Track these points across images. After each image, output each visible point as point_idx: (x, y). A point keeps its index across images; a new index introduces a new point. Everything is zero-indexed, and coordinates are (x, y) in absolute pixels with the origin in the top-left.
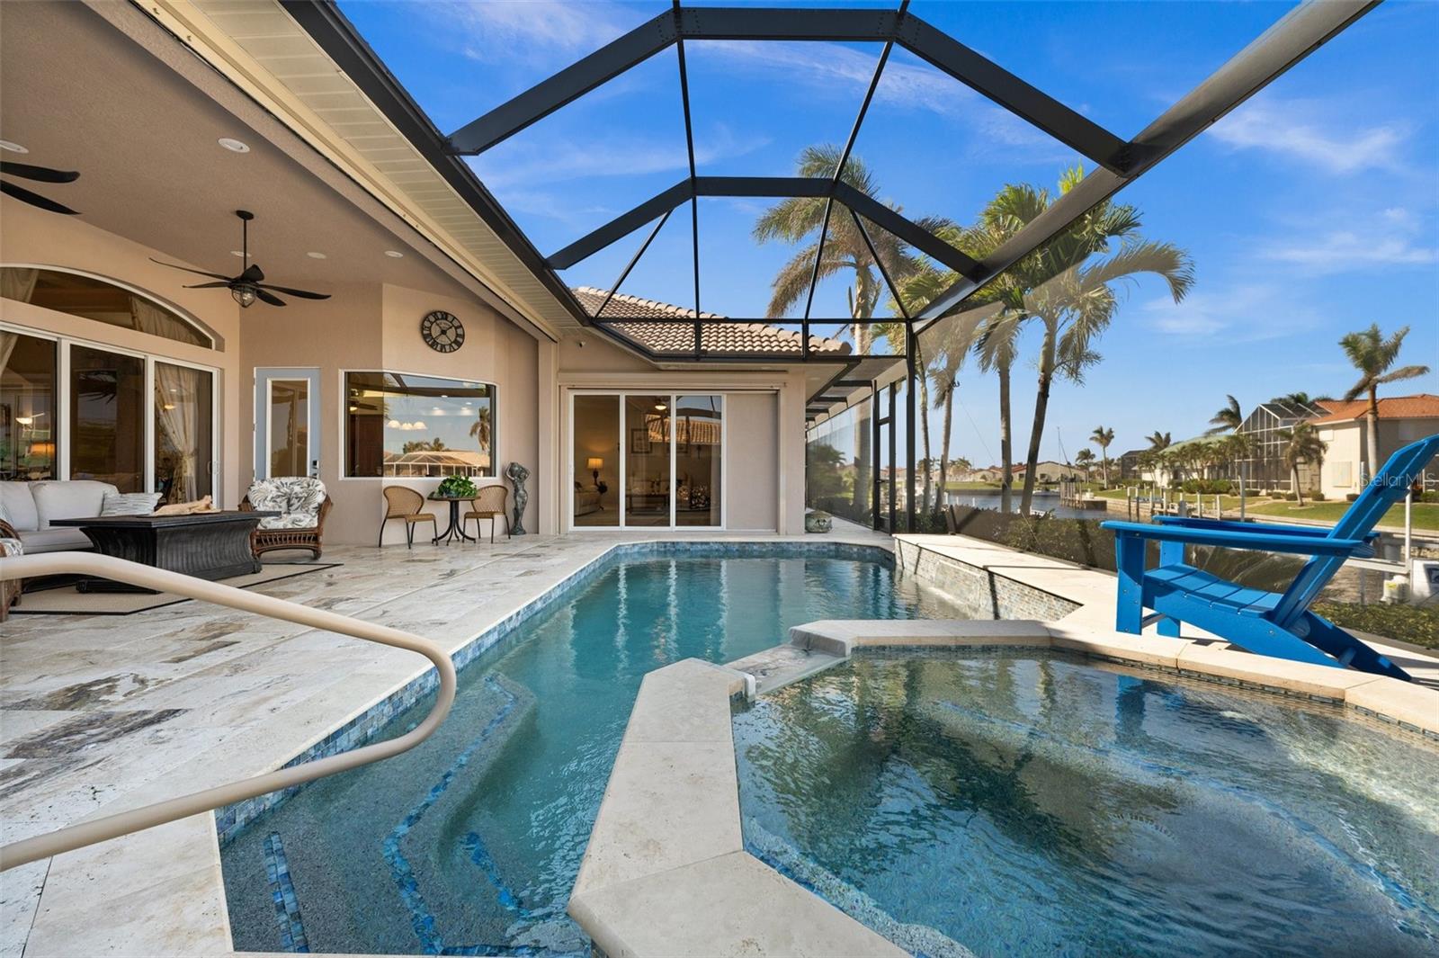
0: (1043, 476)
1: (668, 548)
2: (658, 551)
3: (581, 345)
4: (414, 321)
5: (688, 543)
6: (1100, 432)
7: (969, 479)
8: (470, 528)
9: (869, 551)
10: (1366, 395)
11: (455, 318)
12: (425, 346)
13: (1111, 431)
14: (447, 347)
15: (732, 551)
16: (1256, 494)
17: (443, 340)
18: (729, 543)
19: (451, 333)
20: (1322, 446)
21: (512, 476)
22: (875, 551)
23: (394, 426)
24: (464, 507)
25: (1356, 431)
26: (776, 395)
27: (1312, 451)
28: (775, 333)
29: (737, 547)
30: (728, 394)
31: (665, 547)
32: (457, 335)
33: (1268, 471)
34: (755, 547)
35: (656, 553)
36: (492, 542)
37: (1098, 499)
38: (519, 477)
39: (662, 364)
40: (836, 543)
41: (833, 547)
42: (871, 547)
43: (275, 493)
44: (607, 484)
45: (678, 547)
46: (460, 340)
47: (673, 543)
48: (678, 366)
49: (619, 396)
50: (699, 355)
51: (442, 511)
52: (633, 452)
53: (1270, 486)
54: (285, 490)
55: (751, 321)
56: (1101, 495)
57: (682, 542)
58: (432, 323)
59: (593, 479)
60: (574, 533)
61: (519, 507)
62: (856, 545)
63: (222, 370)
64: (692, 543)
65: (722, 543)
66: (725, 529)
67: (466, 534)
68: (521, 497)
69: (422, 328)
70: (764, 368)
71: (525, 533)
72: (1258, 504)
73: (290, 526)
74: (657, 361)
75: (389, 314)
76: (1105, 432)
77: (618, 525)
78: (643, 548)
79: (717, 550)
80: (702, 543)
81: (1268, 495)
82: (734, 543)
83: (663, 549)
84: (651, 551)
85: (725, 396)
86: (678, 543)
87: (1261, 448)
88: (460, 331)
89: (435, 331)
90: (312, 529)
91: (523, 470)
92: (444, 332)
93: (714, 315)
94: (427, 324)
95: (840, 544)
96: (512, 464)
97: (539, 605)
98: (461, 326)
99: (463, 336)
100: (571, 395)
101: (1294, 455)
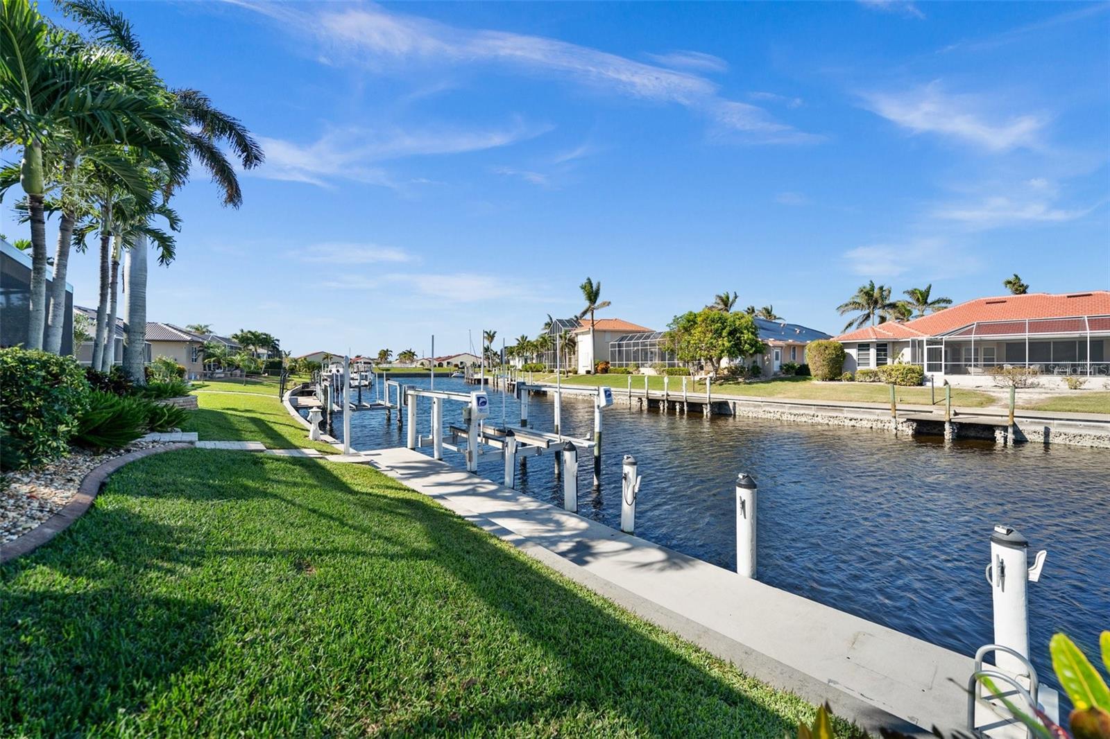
0: (461, 363)
7: (413, 366)
16: (553, 371)
20: (575, 342)
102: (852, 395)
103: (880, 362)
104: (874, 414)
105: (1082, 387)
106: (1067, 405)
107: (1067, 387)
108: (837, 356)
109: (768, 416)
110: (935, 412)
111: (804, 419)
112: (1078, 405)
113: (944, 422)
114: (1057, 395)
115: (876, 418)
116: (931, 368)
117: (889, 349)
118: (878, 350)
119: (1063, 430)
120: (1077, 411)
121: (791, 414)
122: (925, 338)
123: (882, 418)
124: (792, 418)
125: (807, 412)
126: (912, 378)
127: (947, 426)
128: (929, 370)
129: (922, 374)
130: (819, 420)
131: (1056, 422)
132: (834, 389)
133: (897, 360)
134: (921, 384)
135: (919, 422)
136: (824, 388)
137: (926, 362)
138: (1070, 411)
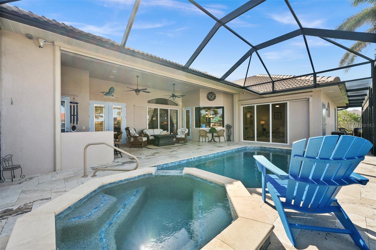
1: (263, 148)
2: (260, 149)
3: (244, 94)
4: (205, 95)
8: (217, 139)
11: (214, 93)
12: (207, 100)
14: (212, 100)
15: (284, 152)
17: (211, 98)
19: (213, 97)
21: (228, 127)
23: (207, 117)
24: (215, 134)
26: (308, 100)
28: (309, 79)
31: (262, 148)
32: (214, 97)
36: (220, 143)
38: (229, 127)
43: (181, 131)
44: (266, 129)
45: (266, 149)
46: (215, 98)
47: (264, 147)
48: (269, 96)
49: (254, 106)
50: (273, 92)
51: (210, 135)
52: (275, 119)
54: (182, 130)
55: (301, 76)
57: (267, 147)
58: (209, 95)
59: (262, 127)
60: (243, 142)
61: (229, 135)
63: (179, 109)
64: (270, 148)
65: (280, 149)
67: (215, 140)
68: (229, 132)
69: (207, 96)
70: (300, 92)
71: (231, 141)
73: (180, 137)
75: (201, 95)
77: (255, 141)
78: (255, 148)
79: (278, 151)
82: (284, 149)
83: (261, 149)
85: (289, 102)
86: (266, 147)
88: (215, 96)
89: (210, 97)
90: (184, 138)
91: (230, 126)
92: (211, 97)
94: (208, 95)
96: (228, 125)
97: (203, 157)
98: (215, 95)
99: (215, 97)
100: (242, 107)
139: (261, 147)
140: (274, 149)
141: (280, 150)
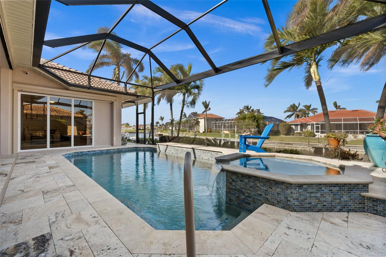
0: (148, 128)
3: (27, 73)
5: (87, 151)
6: (161, 117)
7: (129, 129)
9: (146, 148)
10: (205, 113)
13: (164, 117)
16: (190, 132)
18: (103, 150)
20: (199, 122)
22: (148, 148)
25: (204, 120)
26: (112, 103)
27: (198, 123)
28: (111, 84)
29: (105, 151)
30: (95, 101)
33: (191, 127)
34: (112, 151)
35: (74, 156)
37: (161, 133)
39: (72, 88)
40: (136, 147)
41: (135, 148)
42: (146, 147)
45: (83, 153)
47: (81, 152)
50: (90, 88)
53: (192, 130)
56: (162, 133)
60: (20, 153)
62: (142, 147)
64: (89, 151)
65: (100, 150)
66: (94, 146)
70: (110, 95)
72: (190, 134)
74: (70, 87)
76: (162, 117)
77: (46, 148)
78: (69, 155)
79: (98, 153)
80: (93, 151)
81: (192, 132)
83: (77, 155)
84: (72, 156)
85: (94, 102)
87: (190, 122)
93: (77, 70)
95: (137, 147)
100: (19, 94)
101: (195, 124)
102: (295, 140)
103: (301, 130)
104: (302, 146)
105: (357, 138)
106: (354, 143)
107: (353, 137)
108: (289, 128)
109: (270, 146)
110: (320, 145)
111: (281, 147)
112: (357, 143)
113: (323, 148)
114: (351, 140)
115: (303, 147)
116: (317, 132)
117: (304, 126)
118: (301, 126)
119: (353, 150)
120: (356, 144)
121: (277, 146)
122: (315, 123)
123: (304, 147)
124: (277, 147)
125: (282, 145)
126: (312, 135)
127: (323, 149)
128: (316, 132)
129: (314, 134)
130: (286, 147)
131: (351, 147)
132: (289, 138)
133: (306, 129)
134: (314, 137)
135: (316, 148)
136: (286, 138)
137: (315, 130)
138: (355, 144)
139: (77, 152)
140: (94, 152)
141: (100, 152)
